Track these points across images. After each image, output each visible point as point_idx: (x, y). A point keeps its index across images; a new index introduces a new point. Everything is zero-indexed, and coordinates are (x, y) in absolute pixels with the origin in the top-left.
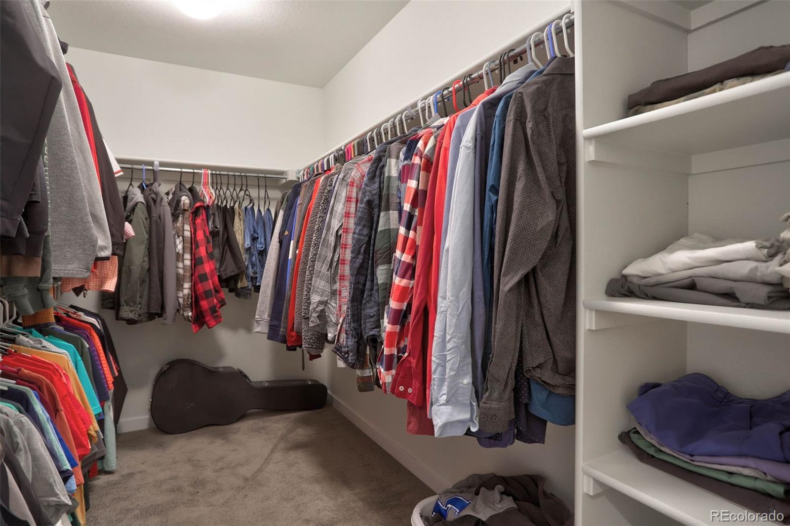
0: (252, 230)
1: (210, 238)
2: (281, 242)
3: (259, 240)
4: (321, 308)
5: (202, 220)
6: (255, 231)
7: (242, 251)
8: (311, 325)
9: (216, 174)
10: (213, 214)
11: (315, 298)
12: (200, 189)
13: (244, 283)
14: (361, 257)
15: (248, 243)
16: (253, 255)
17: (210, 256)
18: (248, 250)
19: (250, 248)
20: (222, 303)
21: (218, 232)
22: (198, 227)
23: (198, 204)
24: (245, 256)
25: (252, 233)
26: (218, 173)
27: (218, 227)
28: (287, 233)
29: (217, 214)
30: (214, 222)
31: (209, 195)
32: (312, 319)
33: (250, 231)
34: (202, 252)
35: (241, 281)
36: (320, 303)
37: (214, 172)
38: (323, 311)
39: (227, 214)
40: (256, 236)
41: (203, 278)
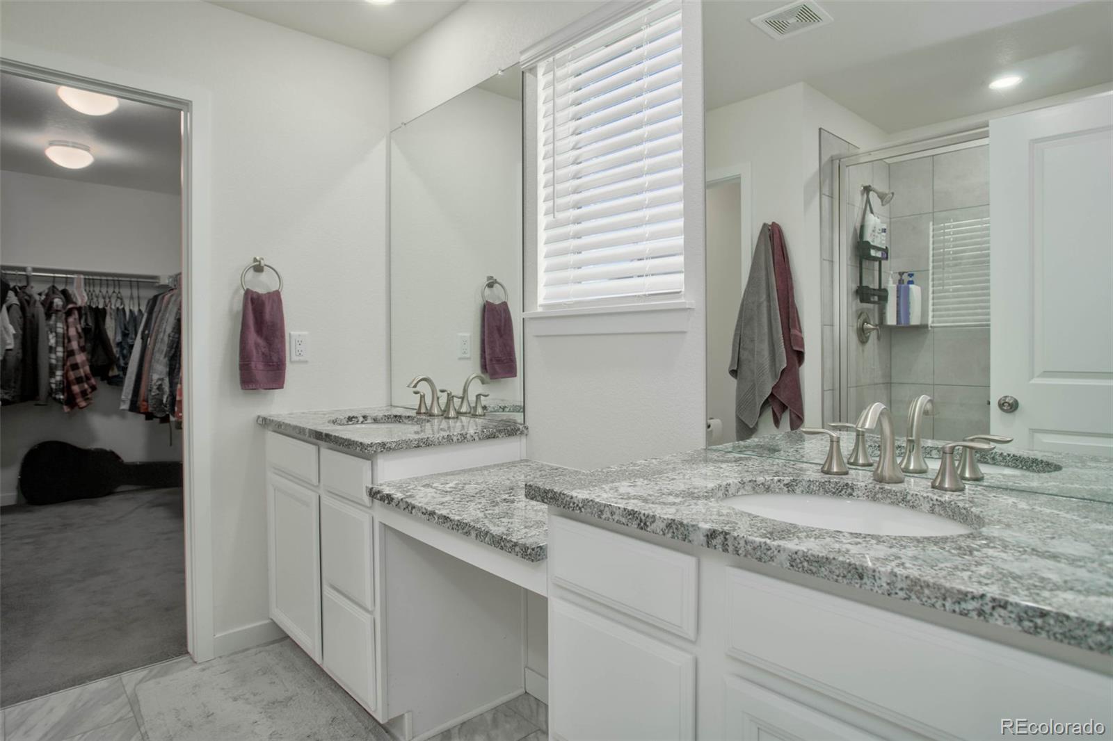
0: (123, 326)
1: (83, 335)
2: (142, 338)
3: (130, 336)
4: (160, 382)
5: (75, 319)
6: (126, 329)
7: (113, 345)
8: (153, 394)
9: (89, 279)
10: (86, 314)
11: (155, 377)
12: (72, 290)
13: (114, 372)
14: (173, 350)
15: (119, 338)
16: (124, 348)
17: (82, 349)
18: (119, 344)
19: (121, 343)
20: (94, 388)
21: (91, 329)
22: (70, 325)
23: (70, 306)
24: (115, 350)
25: (123, 329)
26: (91, 277)
27: (90, 324)
28: (147, 332)
29: (89, 313)
30: (86, 320)
31: (81, 298)
32: (154, 390)
33: (121, 328)
34: (75, 345)
35: (113, 369)
36: (159, 379)
37: (87, 277)
38: (161, 385)
39: (99, 314)
40: (127, 332)
41: (75, 367)
